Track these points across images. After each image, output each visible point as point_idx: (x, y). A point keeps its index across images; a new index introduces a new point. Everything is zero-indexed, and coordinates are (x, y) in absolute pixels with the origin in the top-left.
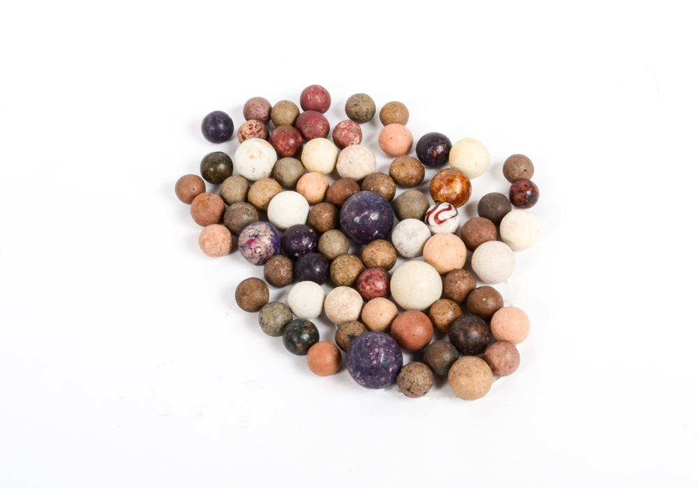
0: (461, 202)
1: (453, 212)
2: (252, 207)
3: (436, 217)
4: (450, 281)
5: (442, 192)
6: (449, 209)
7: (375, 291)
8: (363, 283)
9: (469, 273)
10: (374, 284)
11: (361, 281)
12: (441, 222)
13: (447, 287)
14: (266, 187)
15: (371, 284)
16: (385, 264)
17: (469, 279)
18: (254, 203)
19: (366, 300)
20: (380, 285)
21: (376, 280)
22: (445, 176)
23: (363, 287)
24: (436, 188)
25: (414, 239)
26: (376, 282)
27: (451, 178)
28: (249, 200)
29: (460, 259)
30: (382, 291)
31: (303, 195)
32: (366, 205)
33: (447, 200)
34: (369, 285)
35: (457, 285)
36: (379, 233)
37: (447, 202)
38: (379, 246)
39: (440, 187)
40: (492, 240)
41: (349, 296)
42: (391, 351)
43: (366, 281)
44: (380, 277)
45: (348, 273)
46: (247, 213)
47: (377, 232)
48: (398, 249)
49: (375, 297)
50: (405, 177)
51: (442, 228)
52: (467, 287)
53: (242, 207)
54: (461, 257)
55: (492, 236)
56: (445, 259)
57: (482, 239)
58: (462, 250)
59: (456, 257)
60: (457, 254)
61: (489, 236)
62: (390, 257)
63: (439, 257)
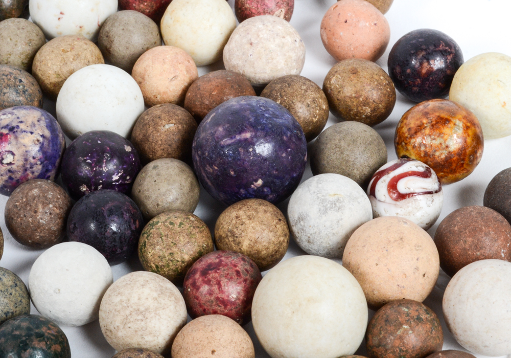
0: (453, 171)
1: (431, 183)
2: (31, 79)
3: (393, 186)
4: (387, 321)
5: (418, 140)
6: (425, 175)
7: (218, 299)
8: (198, 276)
9: (433, 316)
10: (219, 284)
11: (195, 272)
12: (402, 197)
13: (376, 331)
14: (72, 48)
15: (213, 282)
16: (259, 252)
17: (428, 326)
18: (39, 73)
19: (193, 312)
20: (233, 291)
21: (226, 276)
22: (434, 110)
23: (196, 287)
24: (410, 129)
25: (333, 216)
26: (224, 281)
27: (444, 115)
28: (34, 68)
29: (421, 280)
30: (233, 303)
31: (140, 83)
32: (252, 120)
33: (426, 158)
34: (208, 282)
35: (399, 332)
36: (263, 186)
37: (426, 163)
38: (256, 210)
39: (420, 128)
40: (501, 258)
41: (155, 295)
43: (205, 273)
44: (238, 273)
45: (175, 249)
46: (15, 86)
47: (260, 182)
48: (295, 229)
49: (215, 312)
50: (351, 98)
51: (399, 211)
52: (419, 344)
53: (11, 73)
54: (424, 275)
55: (503, 251)
56: (389, 271)
57: (479, 251)
58: (430, 263)
59: (414, 273)
60: (417, 269)
61: (497, 250)
62: (274, 242)
63: (376, 262)
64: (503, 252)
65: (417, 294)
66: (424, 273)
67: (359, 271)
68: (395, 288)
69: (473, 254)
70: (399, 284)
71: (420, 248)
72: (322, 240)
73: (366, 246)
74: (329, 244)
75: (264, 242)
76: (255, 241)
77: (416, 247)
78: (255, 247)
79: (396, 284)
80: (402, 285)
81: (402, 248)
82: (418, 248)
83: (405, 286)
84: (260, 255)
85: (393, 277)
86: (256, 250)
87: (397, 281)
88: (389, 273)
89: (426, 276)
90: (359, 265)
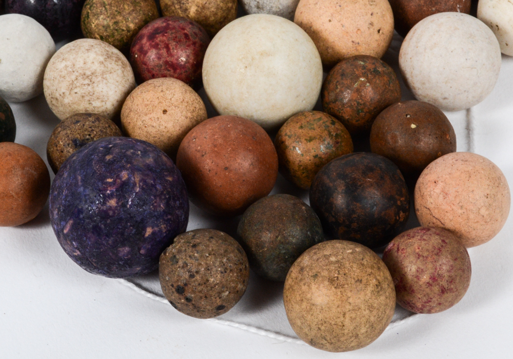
4: (343, 75)
7: (166, 63)
8: (144, 41)
9: (390, 69)
10: (167, 47)
11: (142, 37)
13: (331, 86)
15: (161, 45)
16: (207, 18)
17: (385, 78)
19: (140, 77)
20: (183, 56)
21: (174, 39)
23: (144, 53)
26: (172, 44)
29: (377, 36)
30: (183, 67)
34: (156, 46)
35: (356, 85)
41: (102, 59)
42: (159, 187)
43: (152, 37)
44: (186, 36)
45: (119, 18)
49: (164, 76)
52: (377, 97)
54: (379, 31)
55: (458, 6)
56: (343, 27)
57: (434, 6)
58: (385, 19)
59: (369, 28)
60: (372, 24)
61: (453, 5)
62: (222, 8)
63: (329, 19)
64: (459, 8)
65: (372, 51)
66: (379, 29)
67: (312, 29)
68: (350, 44)
69: (429, 10)
70: (354, 40)
71: (374, 3)
72: (272, 4)
73: (318, 3)
74: (279, 8)
75: (211, 8)
76: (203, 6)
77: (370, 2)
78: (203, 13)
79: (351, 40)
80: (357, 42)
81: (356, 3)
82: (372, 3)
83: (360, 42)
84: (208, 22)
85: (347, 33)
86: (204, 16)
87: (351, 37)
88: (343, 29)
89: (381, 32)
90: (311, 23)
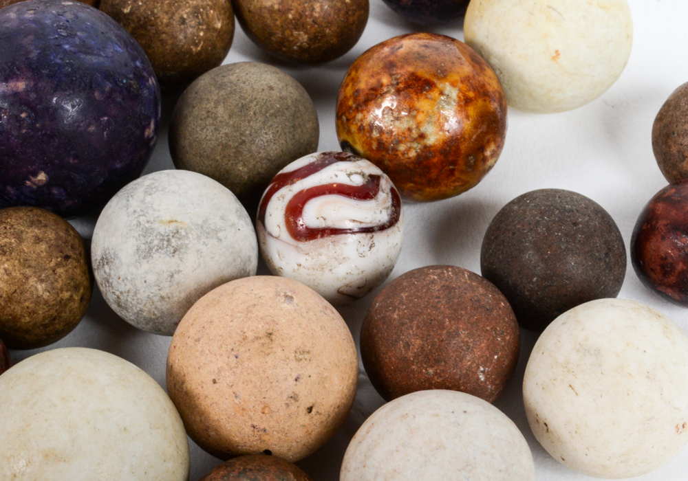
0: (433, 183)
1: (374, 211)
3: (295, 209)
5: (374, 113)
6: (364, 193)
12: (312, 234)
22: (406, 59)
24: (357, 92)
25: (162, 263)
27: (424, 72)
29: (304, 419)
32: (34, 55)
36: (49, 184)
37: (378, 163)
38: (19, 237)
39: (375, 95)
47: (42, 177)
50: (271, 10)
54: (310, 410)
55: (482, 369)
56: (236, 397)
57: (432, 367)
58: (327, 385)
59: (287, 405)
60: (294, 398)
61: (470, 366)
62: (46, 302)
63: (213, 377)
64: (483, 372)
65: (294, 444)
66: (309, 405)
67: (184, 386)
68: (248, 430)
69: (421, 372)
70: (255, 423)
71: (307, 356)
72: (141, 306)
73: (202, 341)
74: (154, 314)
75: (25, 301)
76: (9, 297)
77: (298, 354)
78: (8, 309)
79: (250, 423)
80: (262, 427)
81: (268, 354)
82: (300, 357)
83: (267, 428)
85: (243, 409)
86: (11, 315)
87: (250, 418)
88: (237, 401)
89: (314, 410)
90: (184, 376)
